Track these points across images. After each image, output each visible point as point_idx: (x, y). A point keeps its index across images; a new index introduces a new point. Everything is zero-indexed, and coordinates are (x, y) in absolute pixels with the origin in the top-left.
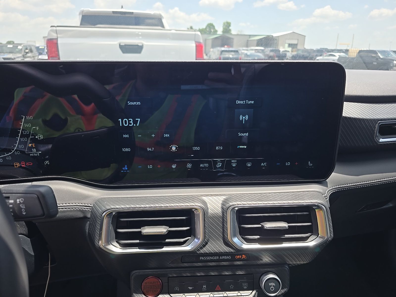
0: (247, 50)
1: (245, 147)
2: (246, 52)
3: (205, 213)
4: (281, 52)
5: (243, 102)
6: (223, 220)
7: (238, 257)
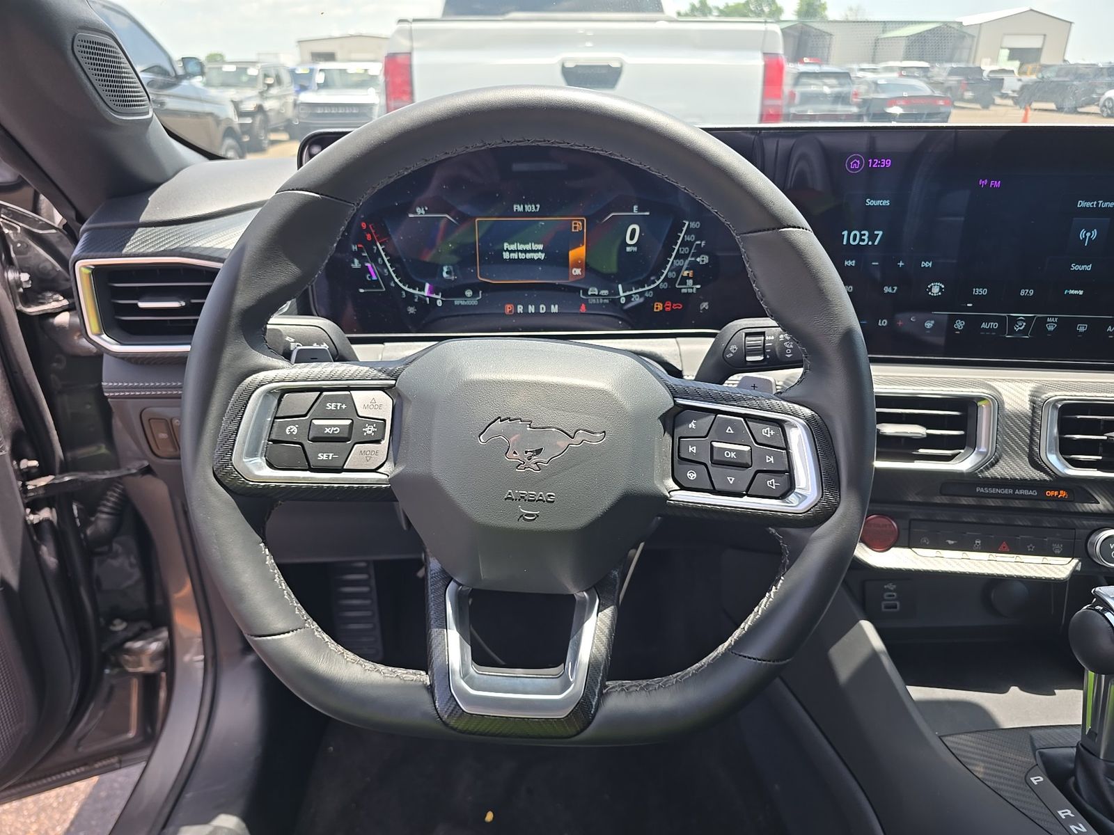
0: (874, 71)
1: (1081, 292)
2: (870, 76)
3: (1000, 405)
4: (985, 74)
5: (1093, 205)
6: (1033, 421)
7: (1052, 493)
